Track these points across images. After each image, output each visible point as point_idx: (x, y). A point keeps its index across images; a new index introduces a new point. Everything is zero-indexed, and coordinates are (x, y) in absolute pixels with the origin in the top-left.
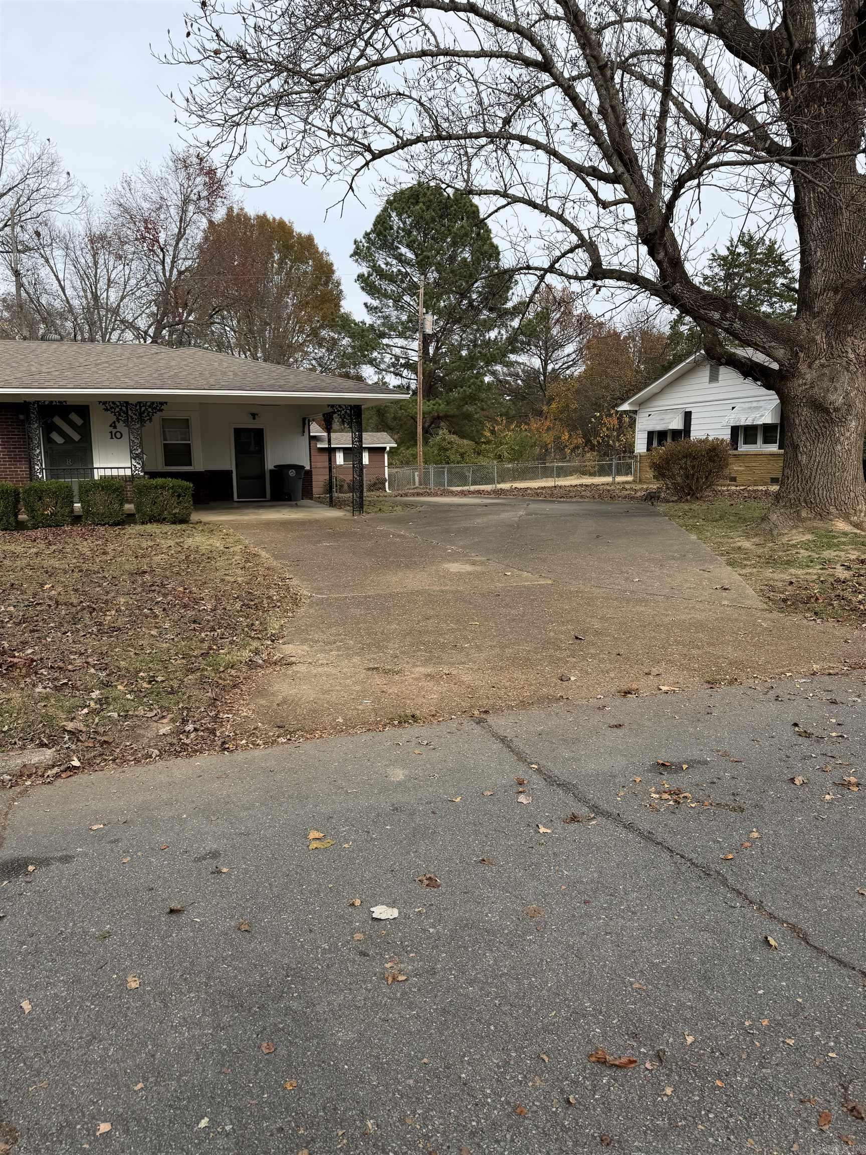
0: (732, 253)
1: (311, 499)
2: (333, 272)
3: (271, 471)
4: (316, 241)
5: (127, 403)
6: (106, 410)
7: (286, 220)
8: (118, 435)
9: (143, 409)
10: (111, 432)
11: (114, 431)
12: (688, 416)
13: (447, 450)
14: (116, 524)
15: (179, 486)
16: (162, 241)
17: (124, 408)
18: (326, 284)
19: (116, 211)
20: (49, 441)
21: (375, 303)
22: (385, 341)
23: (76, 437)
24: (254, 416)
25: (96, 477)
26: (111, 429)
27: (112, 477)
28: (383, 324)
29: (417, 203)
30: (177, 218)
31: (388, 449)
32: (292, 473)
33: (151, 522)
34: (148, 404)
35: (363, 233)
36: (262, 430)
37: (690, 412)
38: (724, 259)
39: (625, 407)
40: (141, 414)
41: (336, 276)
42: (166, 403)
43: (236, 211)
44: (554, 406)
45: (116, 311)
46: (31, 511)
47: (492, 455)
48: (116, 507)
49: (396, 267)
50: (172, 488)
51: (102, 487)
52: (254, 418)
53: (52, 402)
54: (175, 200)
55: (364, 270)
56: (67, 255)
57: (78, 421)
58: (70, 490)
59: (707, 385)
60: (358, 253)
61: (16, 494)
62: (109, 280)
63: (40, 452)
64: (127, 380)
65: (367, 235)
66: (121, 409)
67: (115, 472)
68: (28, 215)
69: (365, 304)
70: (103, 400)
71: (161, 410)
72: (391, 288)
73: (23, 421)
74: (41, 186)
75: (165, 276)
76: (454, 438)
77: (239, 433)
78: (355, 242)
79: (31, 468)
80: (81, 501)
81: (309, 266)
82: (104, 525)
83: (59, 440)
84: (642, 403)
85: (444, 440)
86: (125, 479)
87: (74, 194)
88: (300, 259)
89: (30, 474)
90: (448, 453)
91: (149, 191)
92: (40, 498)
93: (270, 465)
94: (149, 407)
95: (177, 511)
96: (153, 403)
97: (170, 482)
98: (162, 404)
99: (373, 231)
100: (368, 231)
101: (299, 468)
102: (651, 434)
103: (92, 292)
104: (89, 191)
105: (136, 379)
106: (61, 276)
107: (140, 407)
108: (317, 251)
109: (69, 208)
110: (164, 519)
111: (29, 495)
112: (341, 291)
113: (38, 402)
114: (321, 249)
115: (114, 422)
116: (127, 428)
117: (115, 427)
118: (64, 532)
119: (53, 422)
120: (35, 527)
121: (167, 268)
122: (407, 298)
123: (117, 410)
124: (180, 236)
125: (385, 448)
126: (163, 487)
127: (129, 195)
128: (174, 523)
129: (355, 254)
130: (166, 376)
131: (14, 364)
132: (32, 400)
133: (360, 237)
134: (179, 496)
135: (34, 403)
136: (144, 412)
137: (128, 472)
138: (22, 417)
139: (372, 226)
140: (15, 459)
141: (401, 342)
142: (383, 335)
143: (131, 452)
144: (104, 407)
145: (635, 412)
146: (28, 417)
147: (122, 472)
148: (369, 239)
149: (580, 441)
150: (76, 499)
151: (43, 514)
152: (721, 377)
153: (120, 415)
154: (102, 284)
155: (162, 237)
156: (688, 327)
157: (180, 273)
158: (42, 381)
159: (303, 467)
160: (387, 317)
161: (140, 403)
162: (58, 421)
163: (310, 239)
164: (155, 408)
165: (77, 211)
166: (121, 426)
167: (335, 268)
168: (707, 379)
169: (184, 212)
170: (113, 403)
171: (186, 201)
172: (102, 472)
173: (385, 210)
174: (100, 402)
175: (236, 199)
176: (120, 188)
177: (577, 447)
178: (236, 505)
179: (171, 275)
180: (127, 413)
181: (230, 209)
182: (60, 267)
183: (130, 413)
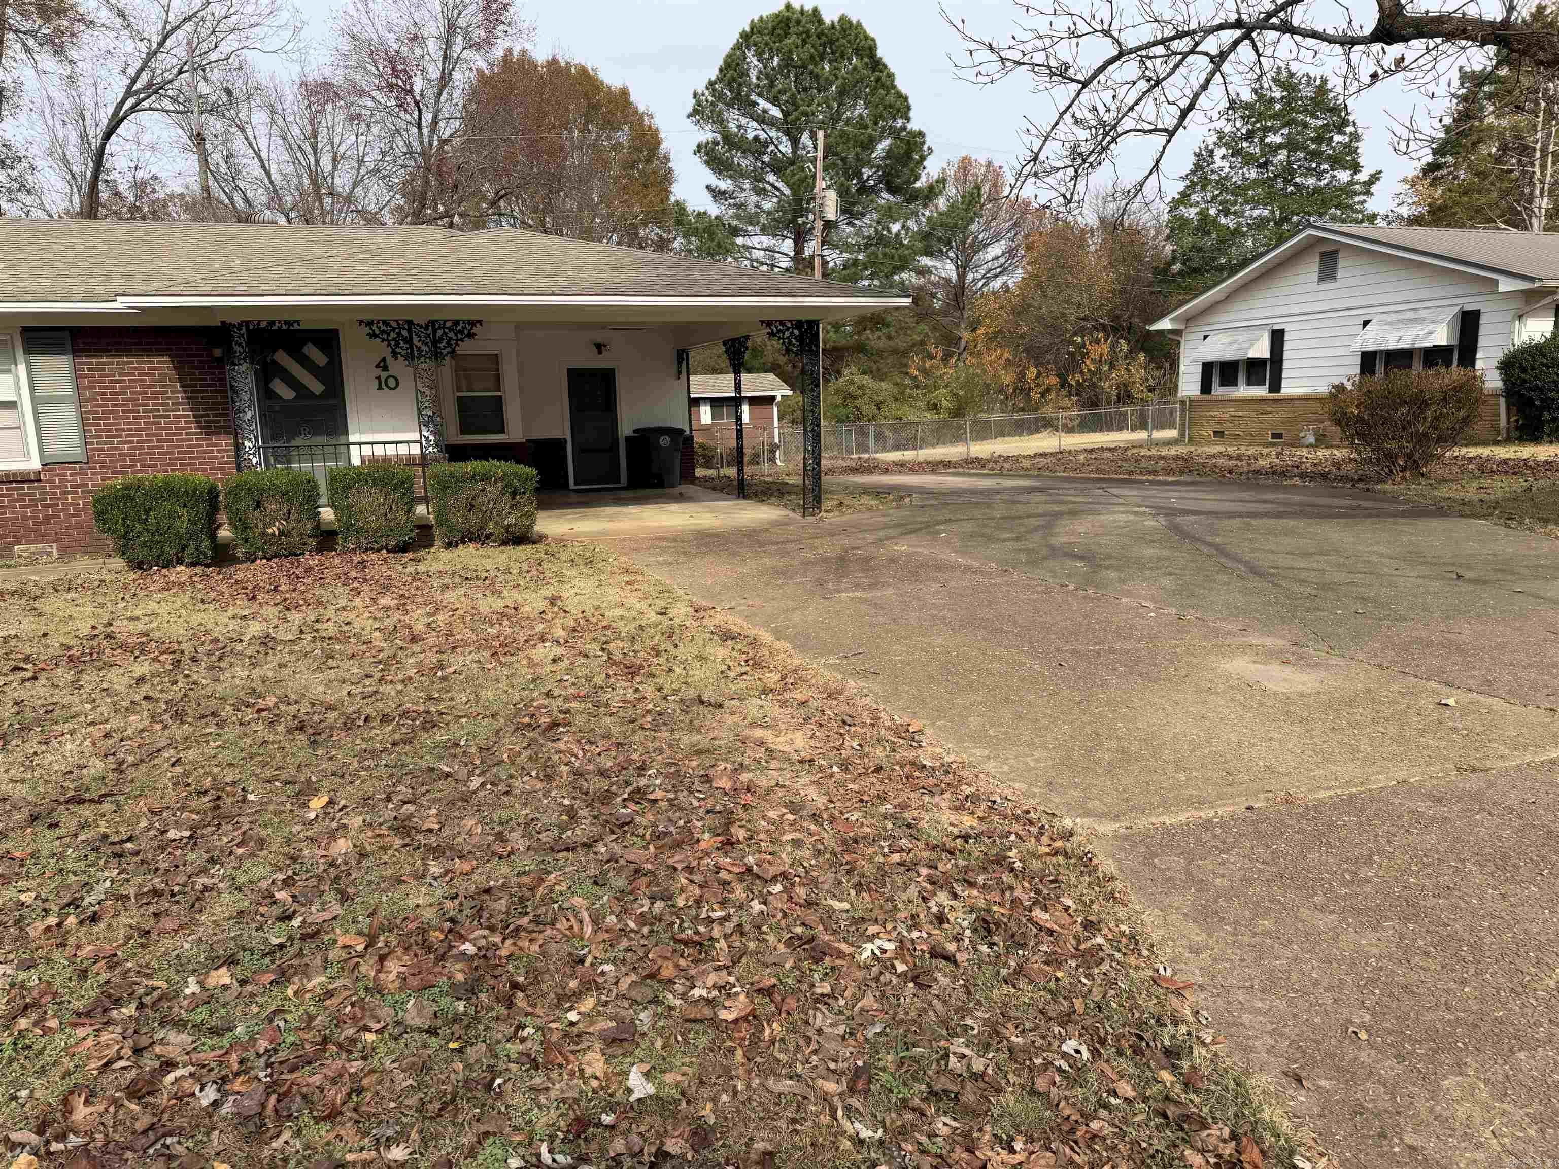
0: (1261, 97)
1: (693, 483)
2: (658, 143)
3: (628, 439)
4: (632, 98)
5: (410, 322)
6: (373, 336)
7: (589, 67)
8: (392, 382)
9: (440, 333)
10: (379, 378)
11: (384, 375)
12: (1277, 337)
13: (856, 398)
14: (404, 548)
15: (515, 474)
16: (417, 89)
17: (405, 333)
18: (649, 160)
19: (346, 45)
20: (267, 395)
21: (725, 185)
22: (739, 241)
23: (317, 387)
24: (599, 347)
25: (356, 461)
26: (379, 372)
27: (386, 459)
28: (737, 217)
29: (786, 35)
30: (438, 56)
31: (779, 399)
32: (665, 441)
33: (464, 542)
34: (448, 324)
35: (705, 82)
36: (612, 371)
37: (1282, 332)
38: (1247, 106)
39: (1165, 324)
40: (435, 342)
41: (664, 147)
42: (480, 322)
43: (515, 54)
44: (981, 331)
45: (349, 199)
46: (241, 525)
47: (921, 404)
48: (401, 515)
49: (753, 130)
50: (502, 479)
51: (374, 481)
52: (600, 352)
53: (272, 323)
54: (433, 29)
55: (707, 134)
56: (273, 121)
57: (319, 357)
58: (311, 484)
59: (1315, 286)
60: (699, 112)
61: (213, 494)
62: (335, 154)
63: (254, 416)
64: (409, 279)
65: (711, 84)
66: (399, 334)
67: (391, 450)
68: (213, 56)
69: (708, 187)
70: (367, 317)
71: (471, 336)
72: (746, 163)
73: (220, 360)
74: (232, 11)
75: (421, 143)
76: (866, 380)
77: (576, 377)
78: (695, 95)
79: (238, 447)
80: (332, 505)
81: (623, 136)
82: (378, 551)
83: (285, 392)
84: (1189, 320)
85: (852, 382)
86: (410, 461)
87: (281, 22)
88: (610, 125)
89: (237, 456)
90: (858, 402)
91: (394, 15)
92: (258, 505)
93: (626, 429)
94: (450, 329)
95: (510, 520)
96: (457, 322)
97: (498, 467)
98: (473, 323)
99: (719, 80)
100: (713, 78)
101: (674, 433)
102: (1207, 368)
103: (310, 176)
104: (305, 17)
105: (425, 277)
106: (264, 155)
107: (435, 331)
108: (636, 111)
109: (275, 43)
110: (488, 537)
111: (237, 498)
112: (670, 171)
113: (247, 323)
114: (642, 108)
115: (384, 360)
116: (411, 370)
117: (385, 368)
118: (309, 570)
119: (274, 363)
120: (251, 558)
121: (425, 131)
122: (771, 178)
123: (393, 335)
124: (445, 80)
125: (773, 398)
126: (485, 478)
127: (365, 21)
128: (504, 543)
129: (695, 112)
130: (476, 273)
131: (200, 259)
132: (235, 321)
133: (701, 88)
134: (514, 494)
135: (240, 325)
136: (441, 339)
137: (416, 450)
138: (218, 352)
139: (717, 72)
140: (208, 430)
141: (766, 241)
142: (735, 232)
143: (419, 412)
144: (368, 330)
145: (1177, 332)
146: (230, 351)
147: (403, 450)
148: (714, 90)
149: (1054, 380)
150: (323, 500)
151: (264, 534)
152: (1340, 274)
153: (397, 345)
154: (326, 162)
155: (418, 84)
156: (1198, 210)
157: (443, 142)
158: (254, 284)
159: (681, 431)
160: (740, 206)
161: (433, 322)
162: (282, 358)
163: (625, 93)
164: (461, 332)
165: (287, 49)
166: (398, 367)
167: (662, 135)
168: (1315, 277)
169: (449, 45)
170: (384, 322)
171: (451, 28)
172: (367, 450)
173: (738, 47)
174: (361, 322)
175: (526, 25)
176: (351, 10)
177: (1048, 390)
178: (574, 498)
179: (431, 144)
180: (409, 341)
181: (509, 51)
182: (263, 143)
183: (416, 340)
